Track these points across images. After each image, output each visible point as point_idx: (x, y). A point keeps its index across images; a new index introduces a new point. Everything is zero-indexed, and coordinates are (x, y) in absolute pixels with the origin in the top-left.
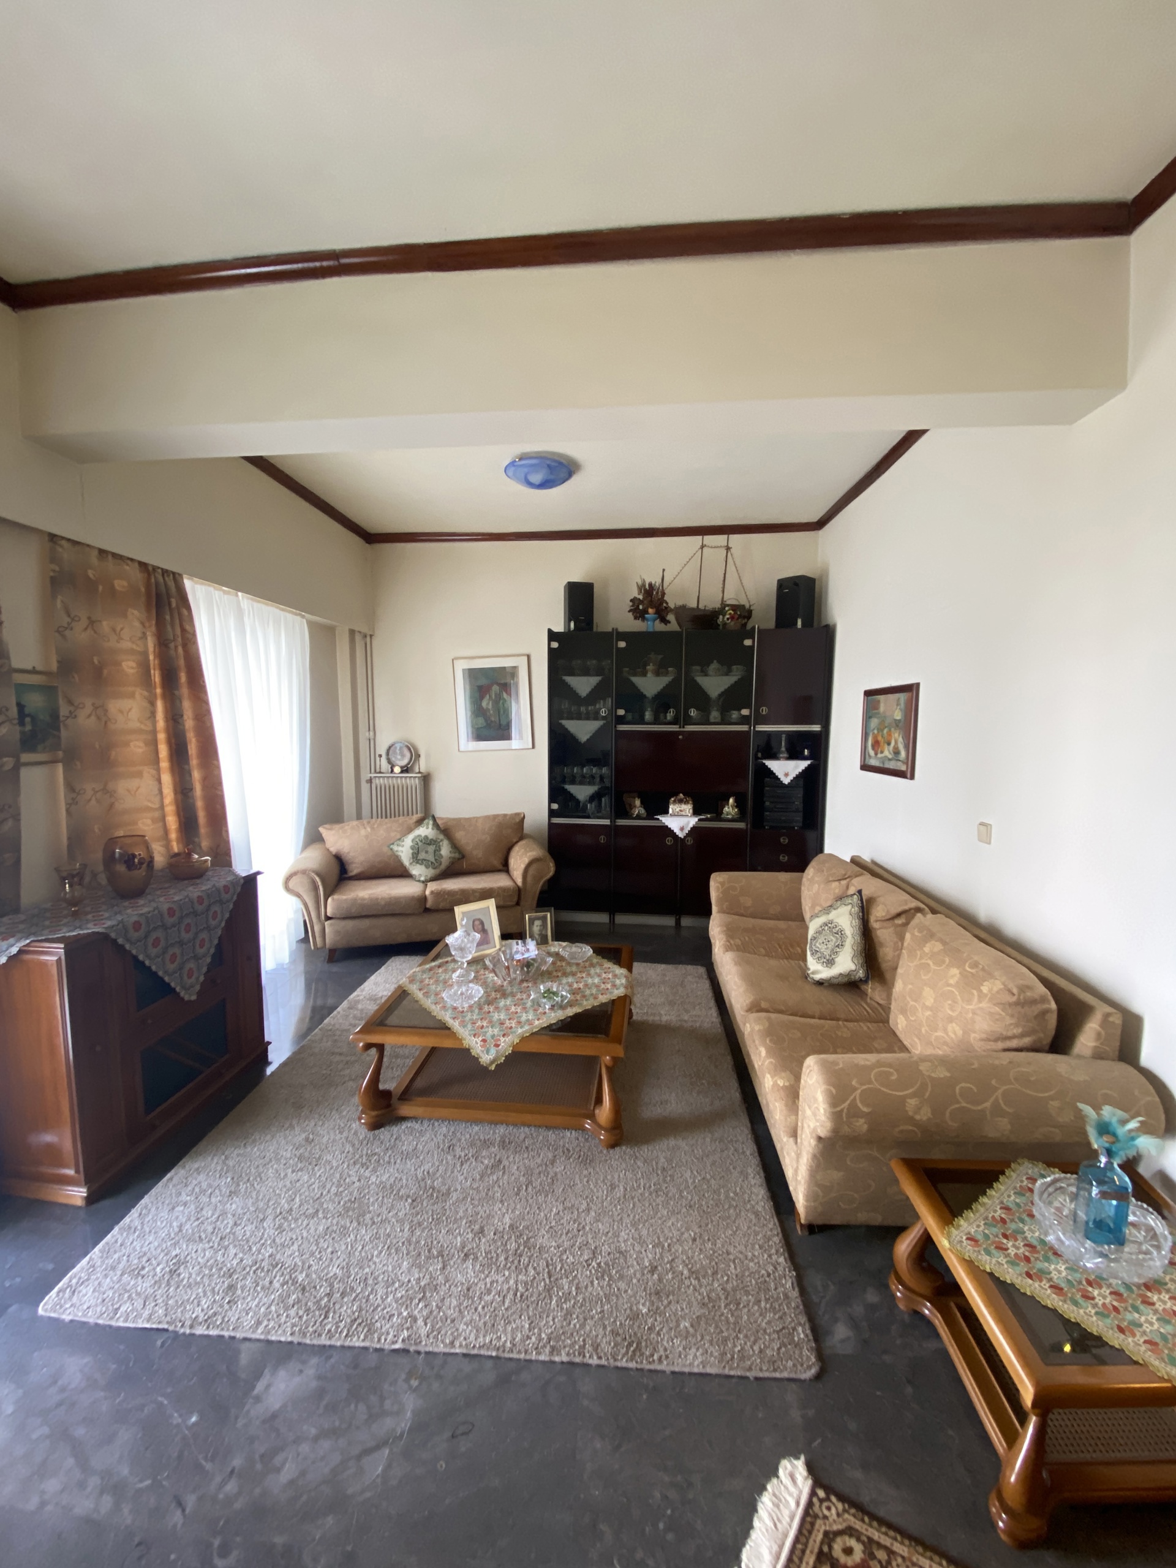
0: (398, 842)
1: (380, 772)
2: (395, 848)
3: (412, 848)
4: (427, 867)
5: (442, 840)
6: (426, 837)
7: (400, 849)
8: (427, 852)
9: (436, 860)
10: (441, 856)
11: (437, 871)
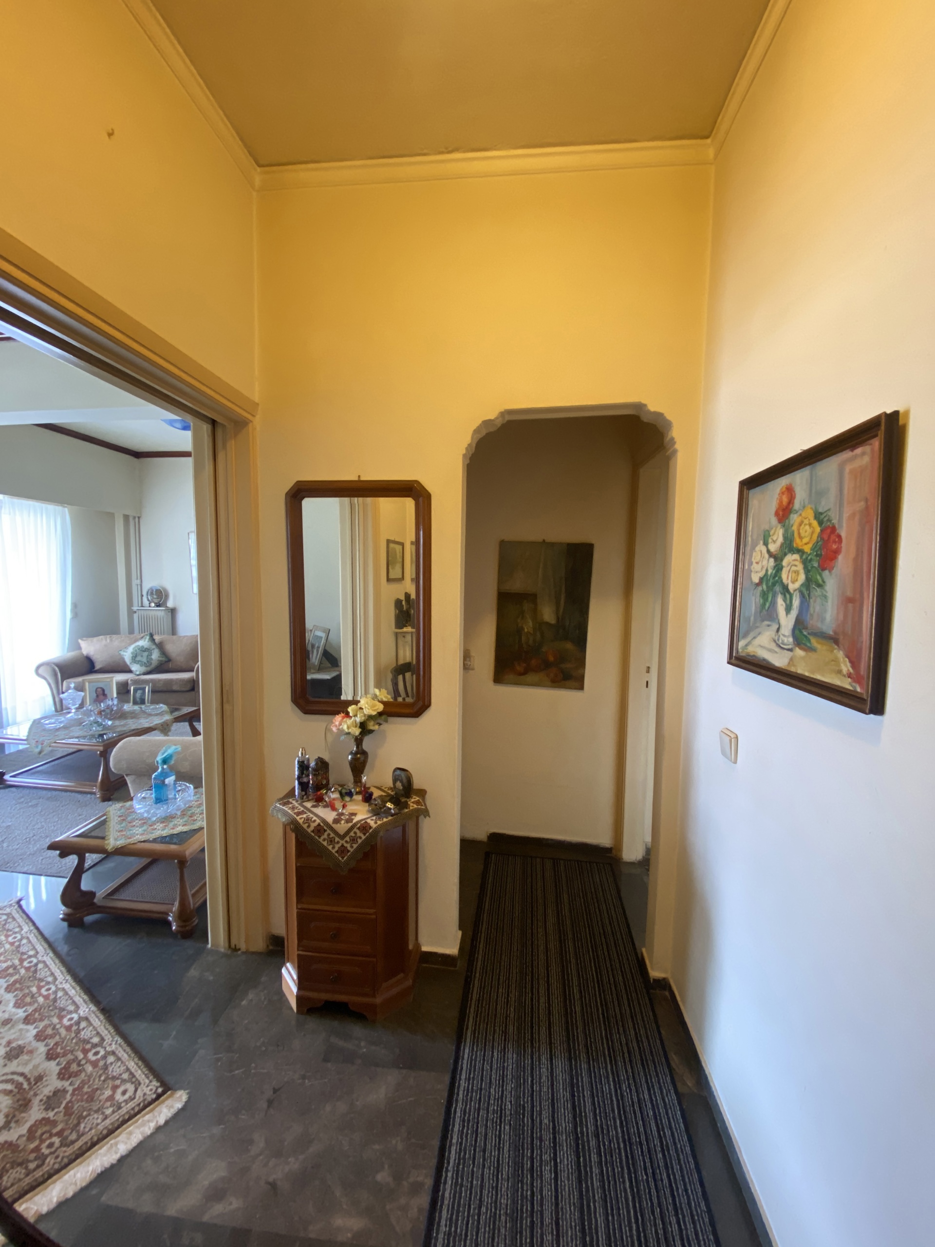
0: (125, 650)
1: (142, 606)
2: (122, 653)
3: (132, 653)
4: (141, 666)
5: (154, 649)
6: (143, 647)
7: (125, 654)
8: (142, 656)
9: (148, 661)
10: (152, 659)
11: (149, 669)
